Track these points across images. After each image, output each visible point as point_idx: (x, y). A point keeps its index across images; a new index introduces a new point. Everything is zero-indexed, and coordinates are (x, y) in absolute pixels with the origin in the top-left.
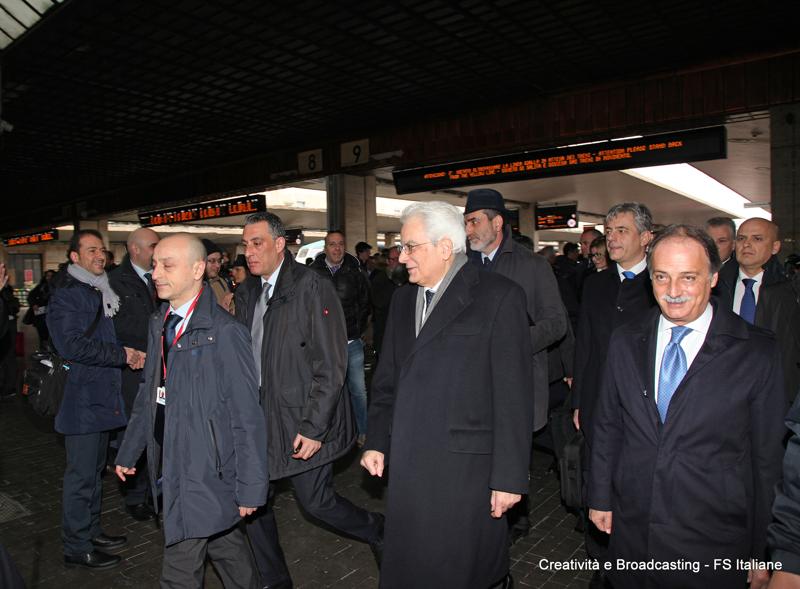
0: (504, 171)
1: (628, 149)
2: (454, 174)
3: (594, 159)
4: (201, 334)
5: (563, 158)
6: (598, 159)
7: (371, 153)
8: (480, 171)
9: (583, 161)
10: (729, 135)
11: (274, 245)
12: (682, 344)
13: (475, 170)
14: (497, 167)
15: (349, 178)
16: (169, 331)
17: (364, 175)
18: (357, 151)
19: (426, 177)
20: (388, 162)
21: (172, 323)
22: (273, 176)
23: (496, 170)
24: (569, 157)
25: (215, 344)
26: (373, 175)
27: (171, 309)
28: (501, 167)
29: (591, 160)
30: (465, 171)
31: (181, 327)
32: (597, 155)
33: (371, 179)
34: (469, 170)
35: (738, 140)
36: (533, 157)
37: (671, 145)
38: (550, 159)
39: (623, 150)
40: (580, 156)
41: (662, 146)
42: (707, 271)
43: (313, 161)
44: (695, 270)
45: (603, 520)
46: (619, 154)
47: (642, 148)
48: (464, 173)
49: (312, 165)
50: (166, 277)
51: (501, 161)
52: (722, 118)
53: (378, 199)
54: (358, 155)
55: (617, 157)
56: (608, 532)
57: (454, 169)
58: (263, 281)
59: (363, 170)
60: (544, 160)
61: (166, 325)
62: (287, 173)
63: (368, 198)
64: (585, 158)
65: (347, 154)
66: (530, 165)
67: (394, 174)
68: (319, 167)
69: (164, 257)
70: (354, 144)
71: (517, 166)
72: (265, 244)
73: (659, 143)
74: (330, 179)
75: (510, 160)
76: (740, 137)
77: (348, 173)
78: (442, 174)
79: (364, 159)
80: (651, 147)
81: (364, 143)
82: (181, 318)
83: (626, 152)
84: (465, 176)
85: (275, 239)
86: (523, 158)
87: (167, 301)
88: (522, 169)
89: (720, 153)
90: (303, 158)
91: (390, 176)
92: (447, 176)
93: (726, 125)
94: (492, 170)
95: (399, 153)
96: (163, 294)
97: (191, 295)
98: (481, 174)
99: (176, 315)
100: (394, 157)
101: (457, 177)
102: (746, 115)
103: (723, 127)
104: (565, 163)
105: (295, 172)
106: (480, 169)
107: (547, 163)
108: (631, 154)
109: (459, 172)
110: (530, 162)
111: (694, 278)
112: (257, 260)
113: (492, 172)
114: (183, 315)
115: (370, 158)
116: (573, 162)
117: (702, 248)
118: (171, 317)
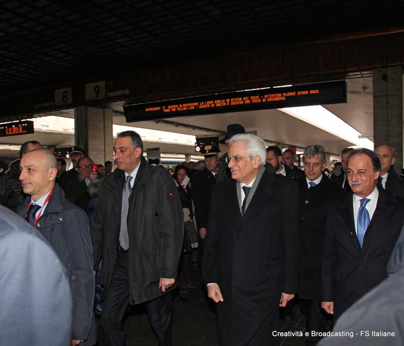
0: (201, 107)
1: (285, 94)
2: (166, 108)
3: (262, 100)
4: (54, 216)
5: (241, 99)
6: (264, 100)
7: (106, 92)
8: (185, 107)
9: (254, 101)
10: (349, 89)
11: (134, 152)
12: (366, 207)
13: (181, 106)
14: (196, 104)
15: (91, 110)
16: (31, 216)
17: (104, 108)
18: (97, 89)
19: (147, 110)
20: (119, 98)
21: (33, 211)
22: (36, 107)
23: (195, 106)
24: (245, 98)
25: (63, 223)
26: (110, 108)
27: (32, 202)
28: (199, 104)
29: (259, 101)
30: (174, 106)
31: (39, 213)
32: (264, 98)
33: (108, 111)
34: (177, 106)
35: (354, 92)
36: (220, 97)
37: (312, 92)
38: (232, 100)
39: (281, 95)
40: (252, 97)
41: (306, 92)
42: (372, 170)
43: (66, 97)
44: (364, 168)
45: (329, 307)
46: (278, 97)
47: (293, 94)
48: (173, 108)
49: (65, 99)
50: (29, 179)
51: (199, 100)
52: (344, 75)
53: (114, 126)
54: (98, 92)
55: (277, 99)
56: (332, 313)
57: (167, 104)
58: (127, 175)
59: (102, 103)
60: (228, 100)
61: (28, 213)
62: (46, 105)
63: (106, 125)
64: (256, 99)
65: (90, 91)
66: (219, 103)
67: (124, 107)
68: (70, 101)
69: (28, 165)
70: (94, 84)
71: (209, 104)
72: (128, 152)
73: (305, 90)
74: (77, 110)
75: (205, 99)
76: (356, 90)
77: (90, 106)
78: (158, 108)
79: (102, 95)
80: (299, 93)
81: (102, 84)
82: (40, 207)
83: (282, 96)
84: (174, 110)
85: (135, 149)
86: (214, 98)
87: (30, 195)
88: (213, 106)
89: (343, 99)
90: (58, 93)
91: (122, 109)
92: (162, 110)
93: (346, 80)
94: (192, 106)
95: (127, 92)
96: (27, 190)
97: (47, 191)
98: (185, 109)
99: (36, 205)
100: (123, 95)
101: (168, 110)
102: (358, 73)
103: (345, 81)
104: (243, 102)
105: (53, 104)
106: (184, 105)
107: (230, 102)
108: (286, 97)
109: (170, 107)
110: (219, 101)
111: (364, 173)
112: (122, 161)
113: (193, 108)
114: (41, 205)
115: (106, 95)
116: (248, 102)
117: (370, 159)
118: (32, 206)
